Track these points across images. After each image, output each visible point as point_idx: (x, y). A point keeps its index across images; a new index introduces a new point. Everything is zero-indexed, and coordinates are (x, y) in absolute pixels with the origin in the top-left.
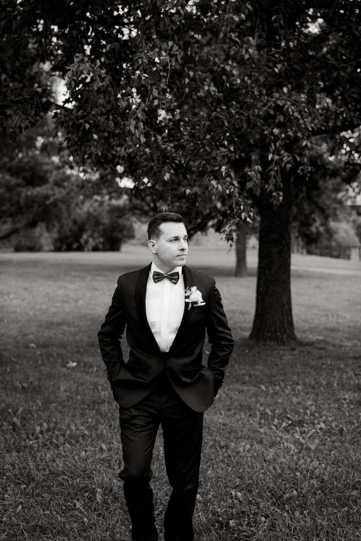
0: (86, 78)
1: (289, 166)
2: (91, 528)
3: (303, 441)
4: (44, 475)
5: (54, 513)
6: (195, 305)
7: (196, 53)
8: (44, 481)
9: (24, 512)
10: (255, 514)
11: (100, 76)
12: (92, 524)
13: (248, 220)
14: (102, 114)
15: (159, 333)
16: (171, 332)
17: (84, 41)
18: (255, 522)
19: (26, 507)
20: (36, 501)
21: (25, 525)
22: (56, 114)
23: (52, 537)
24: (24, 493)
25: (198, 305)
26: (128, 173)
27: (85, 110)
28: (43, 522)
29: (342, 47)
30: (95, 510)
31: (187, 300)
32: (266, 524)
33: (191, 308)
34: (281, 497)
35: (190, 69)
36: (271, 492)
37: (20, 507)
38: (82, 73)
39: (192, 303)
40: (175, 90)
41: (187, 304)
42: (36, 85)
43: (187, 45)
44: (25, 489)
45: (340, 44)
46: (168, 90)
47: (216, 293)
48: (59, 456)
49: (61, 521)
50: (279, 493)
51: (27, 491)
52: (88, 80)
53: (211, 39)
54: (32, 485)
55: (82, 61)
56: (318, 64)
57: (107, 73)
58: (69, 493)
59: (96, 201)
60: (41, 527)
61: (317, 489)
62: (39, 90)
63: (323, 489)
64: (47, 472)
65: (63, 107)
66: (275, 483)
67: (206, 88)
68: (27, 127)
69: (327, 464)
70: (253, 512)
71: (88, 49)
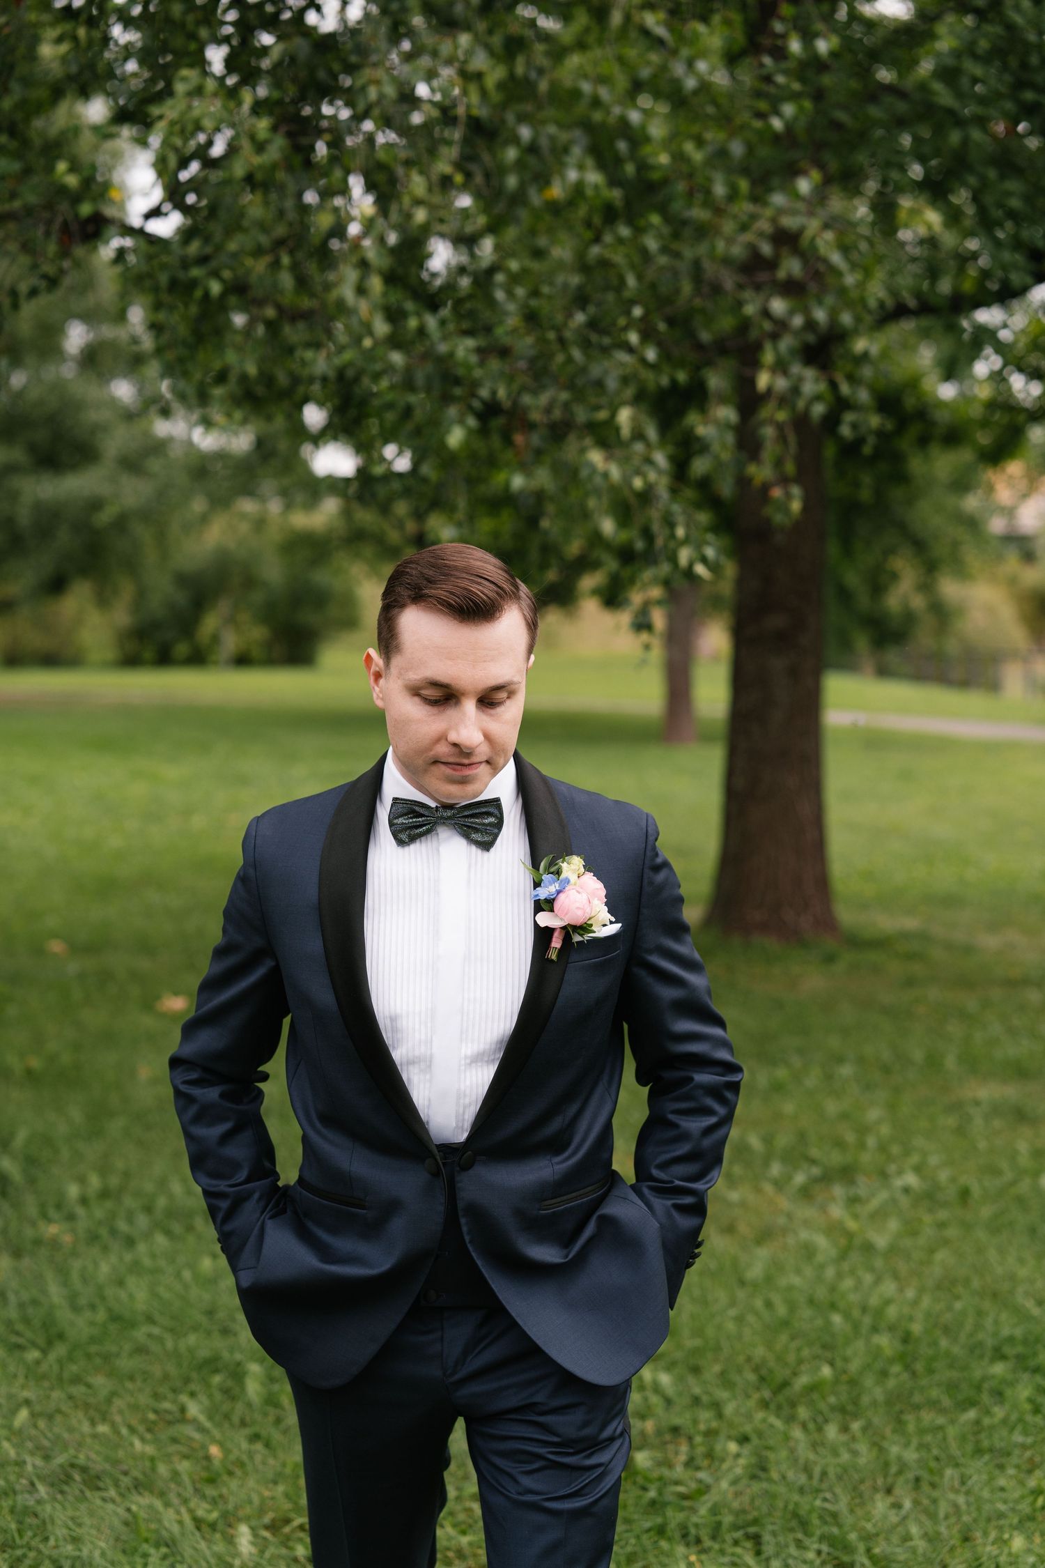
0: (210, 143)
1: (819, 410)
2: (230, 1473)
3: (852, 1225)
4: (92, 1323)
5: (124, 1431)
6: (577, 938)
7: (541, 71)
8: (93, 1340)
9: (35, 1426)
10: (710, 1434)
11: (252, 137)
12: (233, 1463)
13: (700, 569)
14: (258, 252)
15: (426, 1063)
16: (477, 1059)
17: (204, 33)
18: (710, 1455)
19: (40, 1415)
20: (71, 1397)
21: (39, 1462)
22: (121, 253)
23: (118, 1499)
24: (33, 1374)
25: (587, 937)
26: (336, 430)
27: (207, 239)
28: (91, 1456)
29: (975, 56)
30: (243, 1423)
31: (544, 919)
32: (742, 1461)
33: (561, 951)
34: (785, 1384)
35: (522, 118)
36: (756, 1369)
37: (24, 1414)
38: (198, 128)
39: (564, 928)
40: (479, 179)
41: (542, 935)
42: (62, 166)
43: (514, 47)
44: (38, 1362)
45: (969, 50)
46: (459, 178)
47: (661, 877)
48: (135, 1268)
49: (143, 1456)
50: (781, 1373)
51: (44, 1367)
52: (218, 150)
53: (587, 30)
54: (60, 1350)
55: (198, 91)
56: (902, 107)
57: (274, 128)
58: (166, 1377)
59: (243, 516)
60: (84, 1470)
61: (892, 1361)
62: (72, 181)
63: (906, 1359)
64: (101, 1316)
65: (140, 233)
66: (769, 1346)
67: (573, 175)
68: (33, 293)
69: (921, 1290)
70: (702, 1427)
71: (216, 56)
